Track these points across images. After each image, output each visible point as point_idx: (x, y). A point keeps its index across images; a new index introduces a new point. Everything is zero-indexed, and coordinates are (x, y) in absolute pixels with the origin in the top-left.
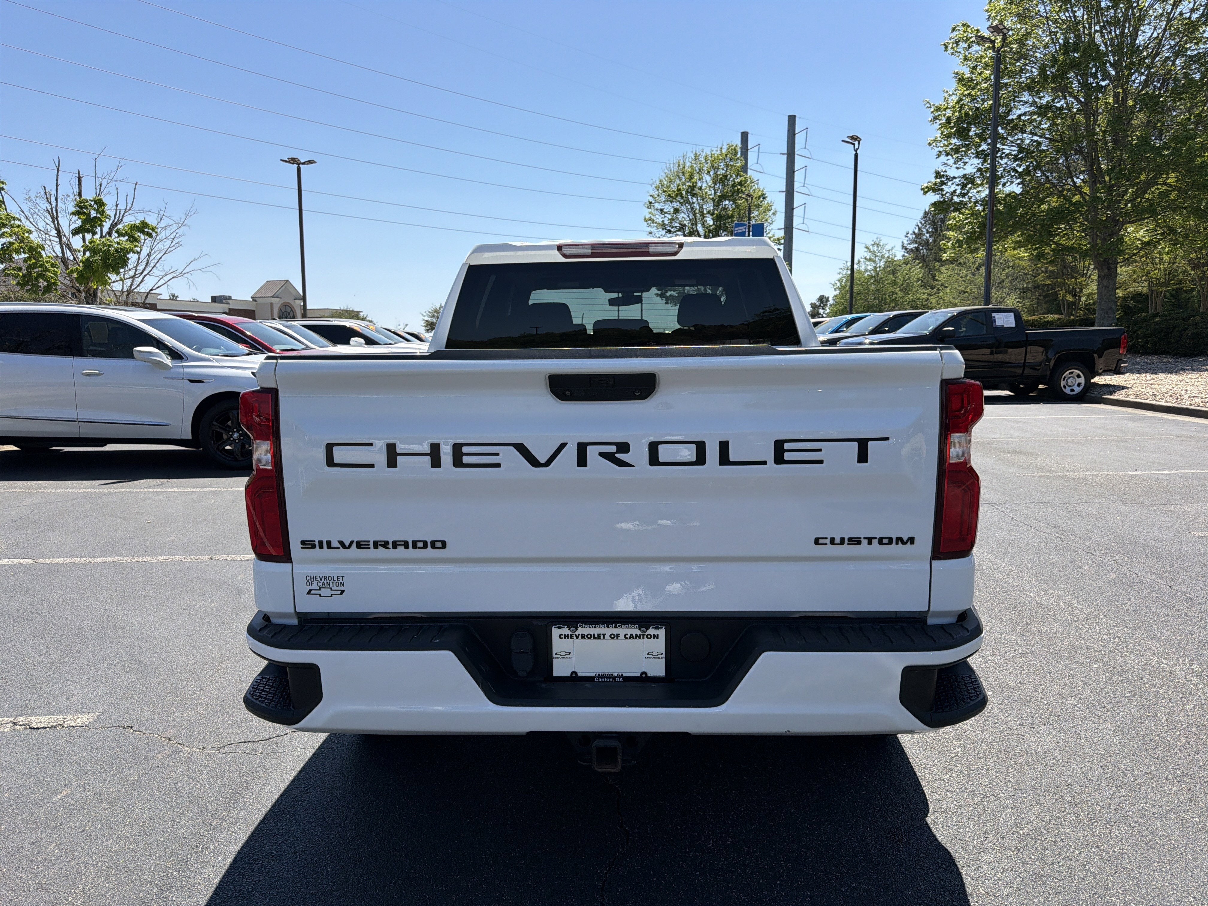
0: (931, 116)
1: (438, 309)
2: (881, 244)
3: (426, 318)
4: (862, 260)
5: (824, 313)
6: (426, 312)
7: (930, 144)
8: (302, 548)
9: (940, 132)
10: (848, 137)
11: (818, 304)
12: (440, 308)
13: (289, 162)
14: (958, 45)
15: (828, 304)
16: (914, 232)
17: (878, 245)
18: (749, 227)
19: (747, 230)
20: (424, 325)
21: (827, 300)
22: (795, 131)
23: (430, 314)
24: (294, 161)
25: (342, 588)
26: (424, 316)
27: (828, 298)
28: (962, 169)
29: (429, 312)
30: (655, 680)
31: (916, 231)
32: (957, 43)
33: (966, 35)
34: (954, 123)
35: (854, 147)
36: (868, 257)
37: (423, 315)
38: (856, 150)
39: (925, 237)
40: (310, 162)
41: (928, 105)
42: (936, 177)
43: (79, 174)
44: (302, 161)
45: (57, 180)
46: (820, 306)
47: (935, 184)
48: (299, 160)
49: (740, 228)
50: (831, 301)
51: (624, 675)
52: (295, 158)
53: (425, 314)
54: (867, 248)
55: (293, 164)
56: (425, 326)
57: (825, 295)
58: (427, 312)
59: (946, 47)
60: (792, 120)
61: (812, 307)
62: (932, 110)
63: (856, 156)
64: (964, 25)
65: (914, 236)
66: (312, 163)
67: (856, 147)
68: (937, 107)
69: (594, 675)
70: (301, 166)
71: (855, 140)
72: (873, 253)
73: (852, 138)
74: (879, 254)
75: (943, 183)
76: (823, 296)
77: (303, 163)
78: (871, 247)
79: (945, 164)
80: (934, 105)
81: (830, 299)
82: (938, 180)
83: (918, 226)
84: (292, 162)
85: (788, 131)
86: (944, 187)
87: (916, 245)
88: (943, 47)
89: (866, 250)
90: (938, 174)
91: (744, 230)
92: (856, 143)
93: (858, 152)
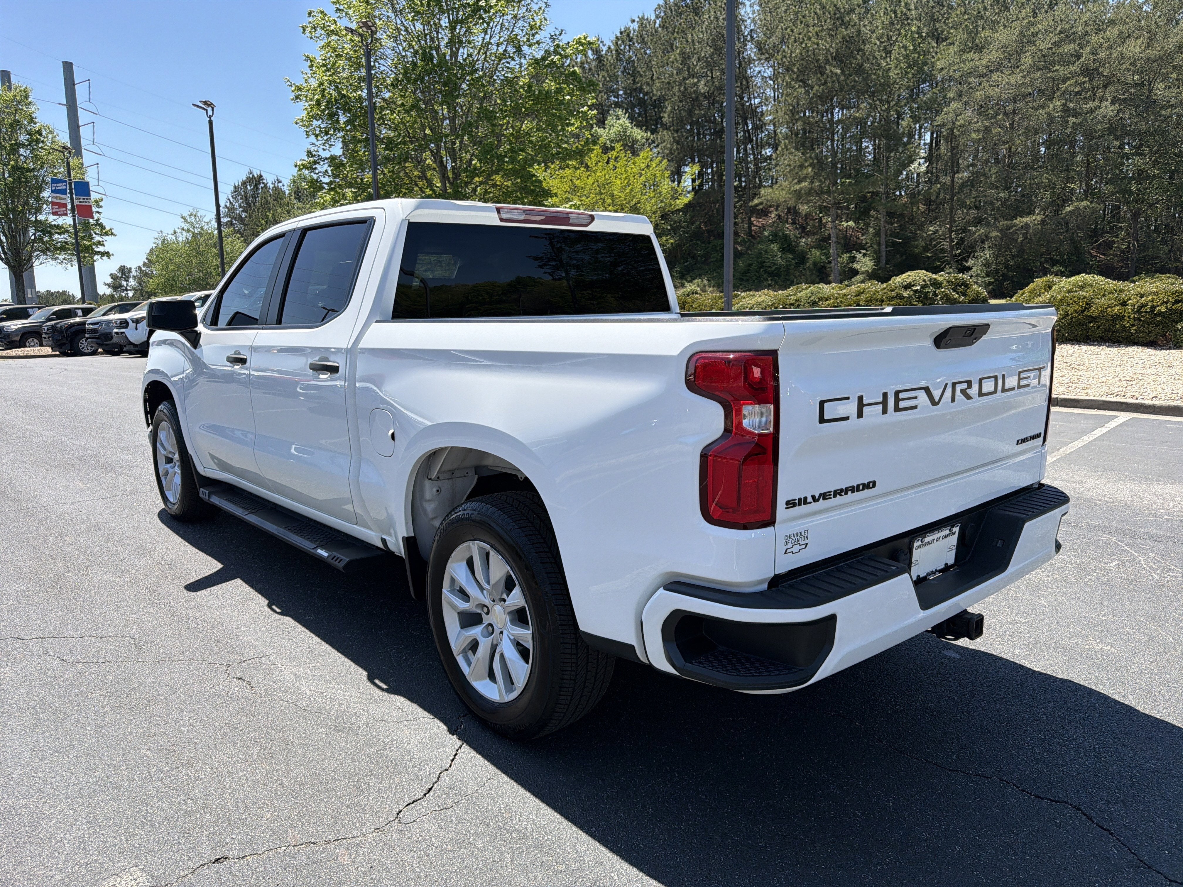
0: (292, 96)
2: (199, 215)
4: (178, 231)
5: (127, 285)
7: (297, 123)
8: (786, 508)
9: (306, 112)
10: (200, 101)
11: (119, 275)
14: (316, 31)
15: (131, 275)
16: (226, 206)
17: (195, 216)
18: (70, 184)
19: (68, 188)
21: (130, 270)
22: (74, 81)
25: (806, 542)
27: (131, 268)
28: (327, 151)
30: (952, 566)
31: (228, 205)
32: (315, 28)
33: (323, 22)
34: (325, 106)
35: (207, 113)
36: (186, 228)
38: (210, 117)
39: (238, 212)
41: (288, 83)
42: (308, 156)
46: (122, 277)
47: (310, 163)
49: (59, 184)
50: (134, 273)
51: (938, 569)
54: (184, 218)
57: (126, 265)
59: (304, 30)
60: (68, 67)
61: (112, 278)
62: (293, 89)
63: (211, 123)
64: (322, 12)
65: (227, 210)
67: (210, 112)
68: (298, 86)
69: (925, 575)
71: (209, 105)
72: (191, 223)
73: (205, 103)
74: (197, 226)
75: (316, 162)
76: (124, 266)
78: (188, 218)
79: (313, 144)
80: (294, 84)
81: (133, 270)
82: (311, 159)
83: (229, 199)
85: (65, 79)
86: (317, 166)
87: (229, 219)
88: (302, 29)
89: (183, 220)
90: (309, 154)
91: (65, 187)
92: (209, 109)
93: (212, 118)
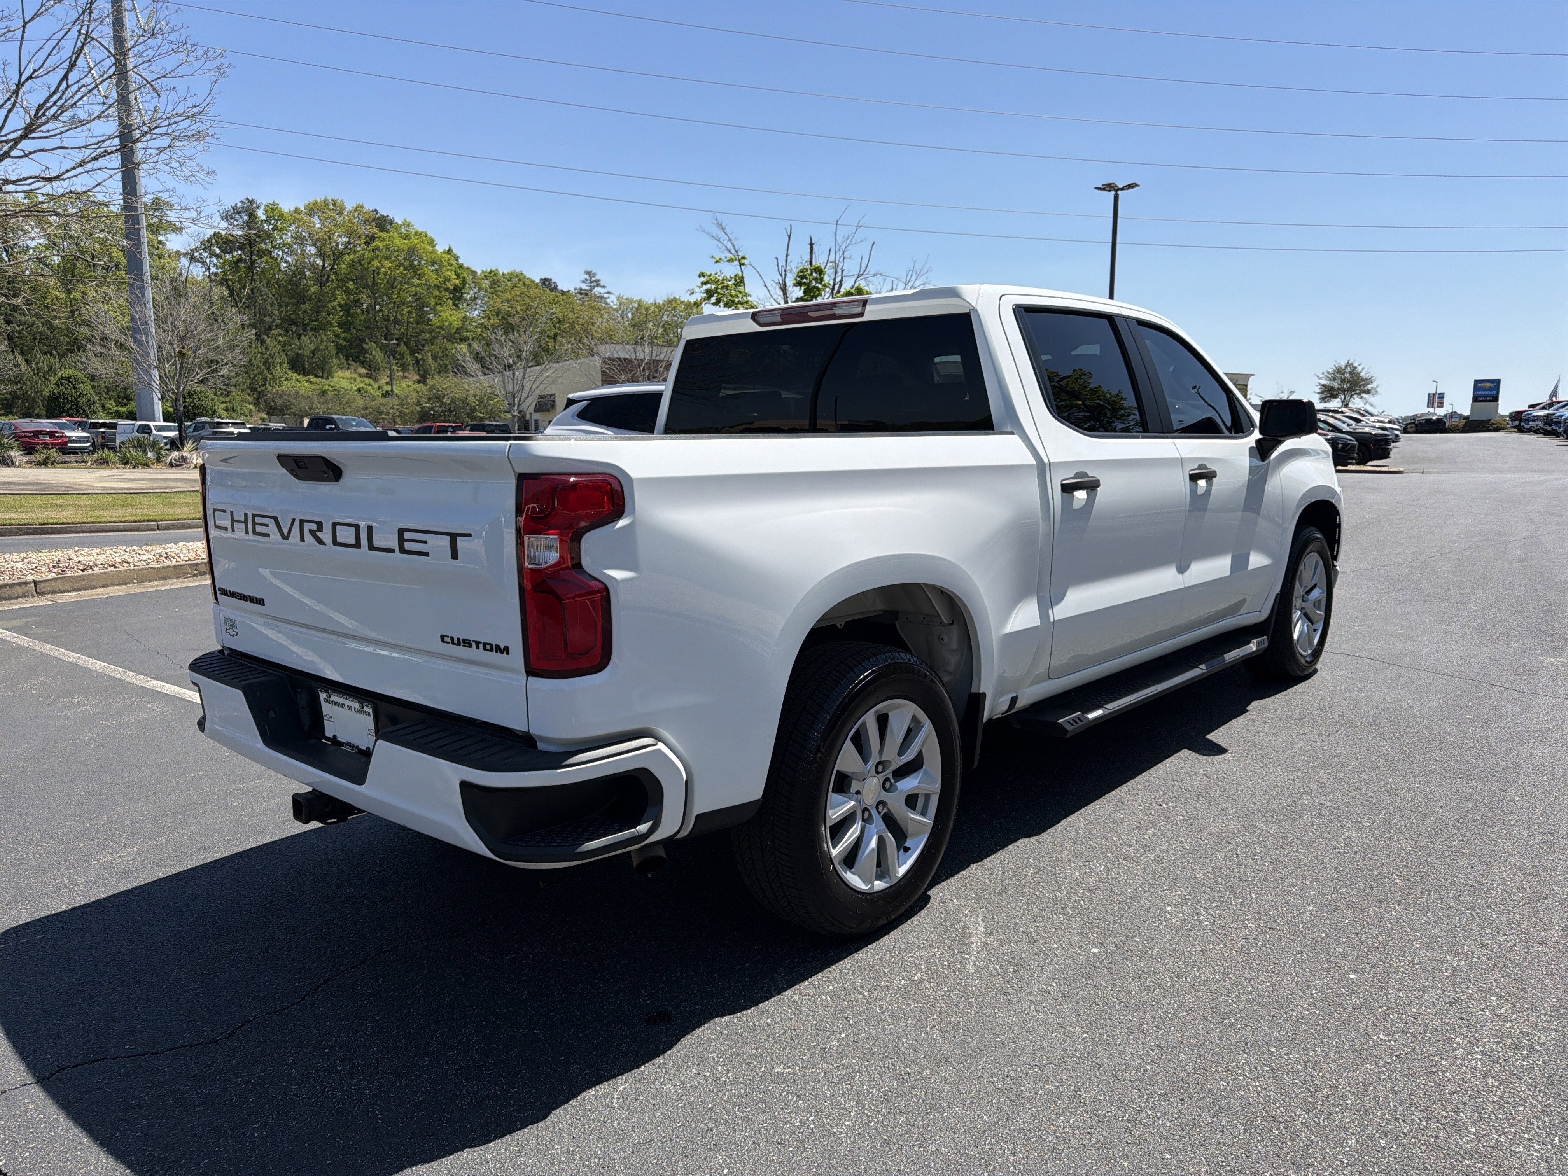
1: (1343, 367)
3: (1324, 382)
6: (1323, 373)
12: (1346, 367)
13: (1103, 189)
20: (1319, 391)
23: (1330, 376)
24: (1109, 187)
26: (1321, 379)
29: (1328, 373)
37: (1318, 377)
40: (1130, 186)
43: (811, 240)
44: (1120, 186)
45: (788, 250)
48: (1116, 186)
52: (1110, 184)
53: (1321, 376)
55: (1110, 191)
56: (1319, 393)
58: (1326, 374)
66: (1133, 187)
70: (1119, 192)
77: (1122, 189)
84: (1108, 189)
